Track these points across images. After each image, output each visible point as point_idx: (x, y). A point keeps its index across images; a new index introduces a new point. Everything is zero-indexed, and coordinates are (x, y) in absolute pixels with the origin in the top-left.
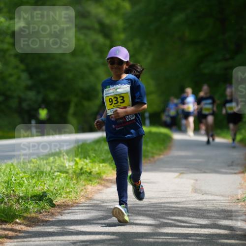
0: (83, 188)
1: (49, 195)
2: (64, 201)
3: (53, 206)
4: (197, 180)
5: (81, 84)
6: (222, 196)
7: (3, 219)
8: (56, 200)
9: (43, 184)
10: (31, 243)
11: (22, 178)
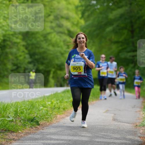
0: (55, 116)
1: (37, 119)
2: (45, 122)
3: (39, 125)
4: (115, 114)
5: (57, 62)
6: (129, 123)
7: (12, 130)
8: (40, 122)
9: (34, 113)
10: (26, 143)
11: (23, 109)
